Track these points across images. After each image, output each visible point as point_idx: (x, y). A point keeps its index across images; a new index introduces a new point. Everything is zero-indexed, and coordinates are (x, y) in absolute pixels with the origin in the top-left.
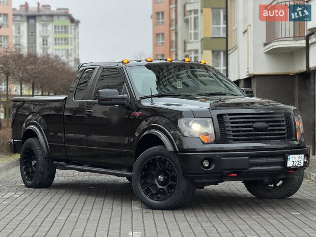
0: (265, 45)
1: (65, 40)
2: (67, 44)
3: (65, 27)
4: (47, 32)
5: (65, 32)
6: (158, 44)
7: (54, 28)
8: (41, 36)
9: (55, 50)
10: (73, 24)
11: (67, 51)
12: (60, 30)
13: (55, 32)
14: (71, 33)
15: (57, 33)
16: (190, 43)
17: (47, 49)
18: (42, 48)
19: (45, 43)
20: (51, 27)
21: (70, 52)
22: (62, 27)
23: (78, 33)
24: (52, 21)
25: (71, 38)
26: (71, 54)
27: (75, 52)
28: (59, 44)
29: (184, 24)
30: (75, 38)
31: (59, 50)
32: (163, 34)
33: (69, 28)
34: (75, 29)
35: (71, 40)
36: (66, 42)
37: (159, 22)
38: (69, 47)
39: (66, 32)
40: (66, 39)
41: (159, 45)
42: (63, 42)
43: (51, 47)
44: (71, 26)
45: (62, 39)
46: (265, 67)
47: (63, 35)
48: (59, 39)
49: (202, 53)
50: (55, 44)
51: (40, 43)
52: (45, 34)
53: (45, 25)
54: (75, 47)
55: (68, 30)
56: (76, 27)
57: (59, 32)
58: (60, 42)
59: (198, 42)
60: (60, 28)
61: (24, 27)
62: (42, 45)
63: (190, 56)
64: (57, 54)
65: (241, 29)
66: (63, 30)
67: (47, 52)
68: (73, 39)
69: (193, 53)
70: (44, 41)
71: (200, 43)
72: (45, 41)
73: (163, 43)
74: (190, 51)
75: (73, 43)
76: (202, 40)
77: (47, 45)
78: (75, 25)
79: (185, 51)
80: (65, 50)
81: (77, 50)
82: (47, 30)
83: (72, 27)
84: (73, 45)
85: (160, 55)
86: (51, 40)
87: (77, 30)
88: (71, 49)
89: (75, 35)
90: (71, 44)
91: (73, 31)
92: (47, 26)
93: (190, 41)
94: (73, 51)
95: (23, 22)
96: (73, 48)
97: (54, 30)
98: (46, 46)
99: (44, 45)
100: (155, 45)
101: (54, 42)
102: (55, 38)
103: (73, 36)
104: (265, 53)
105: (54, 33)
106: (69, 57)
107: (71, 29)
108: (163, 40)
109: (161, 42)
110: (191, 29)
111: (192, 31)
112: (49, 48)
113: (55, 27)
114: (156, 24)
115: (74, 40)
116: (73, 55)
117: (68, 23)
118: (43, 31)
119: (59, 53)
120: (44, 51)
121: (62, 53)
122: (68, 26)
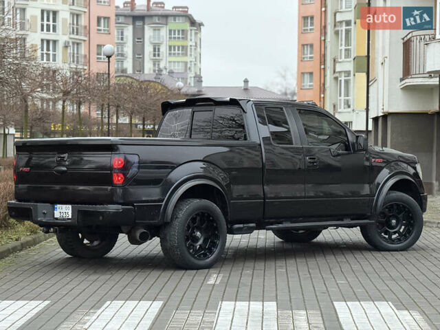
0: (402, 80)
1: (183, 50)
2: (185, 54)
4: (159, 38)
5: (183, 38)
6: (304, 58)
7: (168, 32)
8: (151, 43)
9: (170, 62)
10: (194, 28)
11: (186, 63)
12: (177, 36)
13: (170, 38)
14: (191, 40)
15: (172, 39)
16: (340, 62)
17: (159, 61)
18: (152, 60)
19: (157, 53)
20: (164, 32)
21: (189, 66)
22: (179, 31)
23: (200, 39)
24: (166, 24)
25: (191, 46)
26: (190, 68)
27: (195, 65)
28: (174, 54)
29: (334, 36)
30: (196, 46)
31: (178, 62)
32: (312, 46)
33: (189, 33)
34: (196, 34)
35: (191, 49)
36: (184, 52)
37: (307, 30)
38: (188, 59)
39: (185, 38)
40: (184, 48)
41: (306, 59)
42: (181, 52)
43: (165, 58)
44: (191, 30)
45: (179, 47)
46: (401, 104)
47: (180, 43)
48: (174, 47)
49: (354, 75)
50: (170, 54)
51: (150, 52)
52: (156, 41)
53: (157, 29)
54: (196, 58)
55: (187, 35)
56: (197, 31)
57: (175, 38)
58: (177, 52)
59: (350, 62)
60: (177, 33)
61: (129, 32)
62: (152, 55)
63: (339, 79)
64: (172, 68)
65: (380, 60)
66: (180, 36)
67: (159, 65)
68: (193, 48)
69: (343, 75)
70: (155, 50)
71: (352, 62)
73: (311, 58)
74: (340, 72)
75: (193, 53)
76: (354, 59)
77: (159, 55)
78: (197, 29)
79: (334, 72)
80: (184, 62)
81: (198, 63)
82: (159, 35)
83: (193, 32)
84: (193, 57)
85: (307, 73)
86: (164, 49)
87: (199, 35)
88: (191, 62)
89: (196, 43)
90: (191, 55)
91: (193, 37)
92: (159, 30)
93: (340, 60)
94: (193, 63)
95: (128, 24)
96: (194, 60)
97: (168, 36)
98: (157, 58)
99: (154, 55)
100: (301, 60)
101: (168, 52)
102: (170, 47)
103: (194, 44)
104: (402, 89)
105: (168, 39)
106: (188, 71)
107: (191, 35)
108: (311, 53)
109: (309, 56)
110: (341, 45)
111: (343, 48)
112: (162, 60)
113: (170, 31)
114: (302, 32)
115: (195, 49)
116: (193, 69)
117: (187, 26)
118: (154, 38)
119: (174, 66)
120: (154, 65)
121: (178, 66)
122: (187, 31)
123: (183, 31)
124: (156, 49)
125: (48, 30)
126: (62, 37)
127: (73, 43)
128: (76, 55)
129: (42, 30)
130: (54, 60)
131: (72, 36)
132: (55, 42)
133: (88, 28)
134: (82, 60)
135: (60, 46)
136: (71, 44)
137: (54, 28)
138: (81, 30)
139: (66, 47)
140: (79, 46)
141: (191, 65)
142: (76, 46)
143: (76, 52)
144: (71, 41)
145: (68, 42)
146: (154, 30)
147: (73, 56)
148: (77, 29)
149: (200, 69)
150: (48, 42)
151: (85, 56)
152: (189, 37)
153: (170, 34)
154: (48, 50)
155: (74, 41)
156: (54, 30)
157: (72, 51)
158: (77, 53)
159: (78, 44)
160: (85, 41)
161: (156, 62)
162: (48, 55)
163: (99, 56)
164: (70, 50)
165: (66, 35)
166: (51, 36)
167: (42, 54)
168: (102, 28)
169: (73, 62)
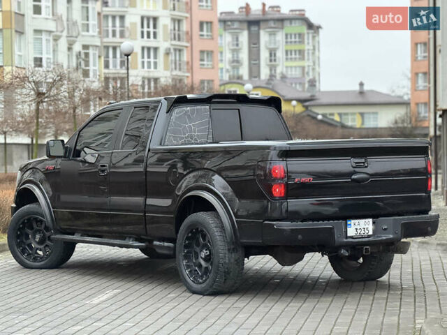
1: (300, 54)
2: (303, 59)
3: (301, 35)
4: (275, 43)
5: (300, 42)
7: (284, 37)
8: (268, 48)
9: (287, 67)
10: (311, 31)
11: (303, 68)
12: (293, 40)
13: (287, 42)
14: (308, 43)
15: (289, 44)
17: (275, 66)
18: (268, 65)
19: (273, 58)
20: (280, 37)
21: (306, 70)
22: (295, 35)
23: (319, 42)
24: (282, 28)
25: (308, 50)
27: (313, 69)
28: (291, 59)
30: (314, 49)
31: (296, 67)
33: (306, 37)
34: (314, 37)
35: (308, 53)
36: (301, 56)
38: (305, 63)
39: (302, 42)
40: (301, 52)
41: (419, 58)
42: (297, 56)
43: (281, 63)
44: (308, 33)
45: (295, 51)
47: (297, 47)
48: (291, 51)
50: (287, 59)
51: (266, 59)
52: (272, 46)
53: (272, 34)
54: (314, 62)
55: (304, 39)
56: (315, 35)
57: (291, 42)
58: (294, 56)
60: (293, 36)
61: (244, 37)
62: (268, 60)
64: (289, 73)
66: (297, 40)
67: (275, 70)
68: (311, 52)
72: (273, 55)
75: (311, 57)
77: (275, 60)
78: (315, 33)
80: (300, 67)
81: (317, 67)
82: (275, 40)
83: (311, 36)
84: (311, 61)
86: (280, 54)
87: (317, 38)
88: (309, 66)
89: (314, 47)
90: (308, 60)
91: (311, 41)
92: (274, 34)
94: (311, 68)
95: (243, 29)
96: (311, 64)
97: (284, 40)
98: (273, 63)
99: (271, 61)
100: (415, 59)
101: (285, 57)
102: (287, 52)
103: (312, 48)
105: (284, 43)
106: (306, 76)
107: (308, 38)
112: (278, 65)
113: (286, 35)
115: (313, 53)
116: (311, 73)
117: (304, 29)
118: (270, 43)
119: (291, 71)
120: (271, 70)
121: (296, 71)
122: (304, 34)
123: (300, 35)
124: (272, 54)
125: (149, 37)
126: (163, 43)
127: (175, 50)
128: (178, 63)
129: (143, 37)
130: (155, 67)
131: (174, 42)
132: (156, 49)
133: (190, 33)
134: (184, 67)
135: (161, 53)
136: (172, 51)
137: (155, 34)
138: (183, 36)
139: (167, 53)
140: (182, 53)
141: (309, 69)
142: (177, 53)
143: (178, 58)
144: (172, 48)
145: (170, 49)
146: (270, 35)
147: (175, 63)
148: (179, 35)
149: (319, 74)
150: (149, 49)
151: (188, 63)
152: (306, 41)
153: (287, 38)
154: (149, 57)
155: (176, 47)
156: (155, 36)
157: (173, 58)
158: (180, 60)
159: (180, 50)
160: (187, 47)
161: (272, 68)
162: (149, 63)
163: (202, 63)
164: (172, 57)
165: (166, 41)
166: (151, 43)
167: (143, 62)
168: (205, 33)
169: (176, 69)
